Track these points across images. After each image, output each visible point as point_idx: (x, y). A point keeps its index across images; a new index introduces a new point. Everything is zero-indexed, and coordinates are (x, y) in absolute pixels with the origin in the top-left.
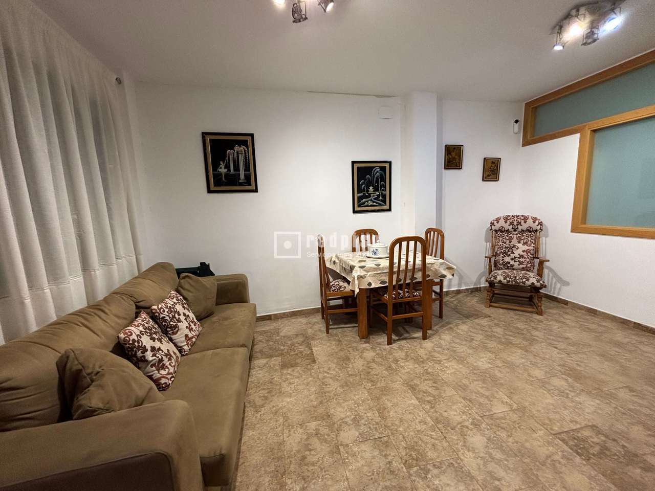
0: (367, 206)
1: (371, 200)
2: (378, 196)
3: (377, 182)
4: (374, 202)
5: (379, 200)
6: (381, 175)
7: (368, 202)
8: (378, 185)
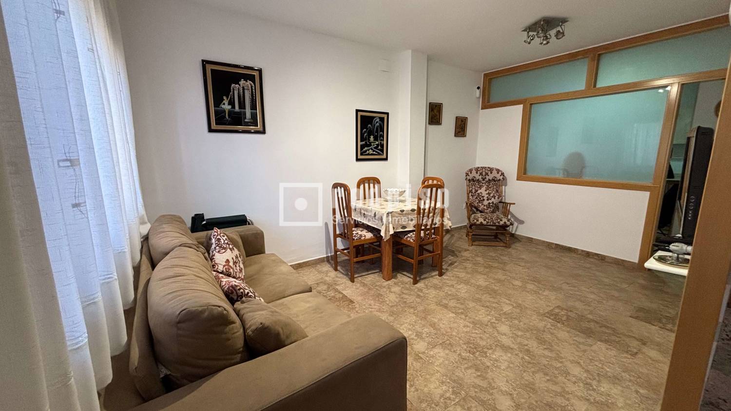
0: (368, 154)
1: (372, 149)
2: (378, 145)
3: (377, 132)
4: (374, 151)
5: (378, 150)
6: (380, 124)
7: (369, 150)
8: (378, 134)
